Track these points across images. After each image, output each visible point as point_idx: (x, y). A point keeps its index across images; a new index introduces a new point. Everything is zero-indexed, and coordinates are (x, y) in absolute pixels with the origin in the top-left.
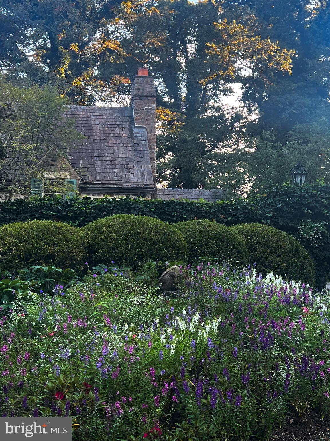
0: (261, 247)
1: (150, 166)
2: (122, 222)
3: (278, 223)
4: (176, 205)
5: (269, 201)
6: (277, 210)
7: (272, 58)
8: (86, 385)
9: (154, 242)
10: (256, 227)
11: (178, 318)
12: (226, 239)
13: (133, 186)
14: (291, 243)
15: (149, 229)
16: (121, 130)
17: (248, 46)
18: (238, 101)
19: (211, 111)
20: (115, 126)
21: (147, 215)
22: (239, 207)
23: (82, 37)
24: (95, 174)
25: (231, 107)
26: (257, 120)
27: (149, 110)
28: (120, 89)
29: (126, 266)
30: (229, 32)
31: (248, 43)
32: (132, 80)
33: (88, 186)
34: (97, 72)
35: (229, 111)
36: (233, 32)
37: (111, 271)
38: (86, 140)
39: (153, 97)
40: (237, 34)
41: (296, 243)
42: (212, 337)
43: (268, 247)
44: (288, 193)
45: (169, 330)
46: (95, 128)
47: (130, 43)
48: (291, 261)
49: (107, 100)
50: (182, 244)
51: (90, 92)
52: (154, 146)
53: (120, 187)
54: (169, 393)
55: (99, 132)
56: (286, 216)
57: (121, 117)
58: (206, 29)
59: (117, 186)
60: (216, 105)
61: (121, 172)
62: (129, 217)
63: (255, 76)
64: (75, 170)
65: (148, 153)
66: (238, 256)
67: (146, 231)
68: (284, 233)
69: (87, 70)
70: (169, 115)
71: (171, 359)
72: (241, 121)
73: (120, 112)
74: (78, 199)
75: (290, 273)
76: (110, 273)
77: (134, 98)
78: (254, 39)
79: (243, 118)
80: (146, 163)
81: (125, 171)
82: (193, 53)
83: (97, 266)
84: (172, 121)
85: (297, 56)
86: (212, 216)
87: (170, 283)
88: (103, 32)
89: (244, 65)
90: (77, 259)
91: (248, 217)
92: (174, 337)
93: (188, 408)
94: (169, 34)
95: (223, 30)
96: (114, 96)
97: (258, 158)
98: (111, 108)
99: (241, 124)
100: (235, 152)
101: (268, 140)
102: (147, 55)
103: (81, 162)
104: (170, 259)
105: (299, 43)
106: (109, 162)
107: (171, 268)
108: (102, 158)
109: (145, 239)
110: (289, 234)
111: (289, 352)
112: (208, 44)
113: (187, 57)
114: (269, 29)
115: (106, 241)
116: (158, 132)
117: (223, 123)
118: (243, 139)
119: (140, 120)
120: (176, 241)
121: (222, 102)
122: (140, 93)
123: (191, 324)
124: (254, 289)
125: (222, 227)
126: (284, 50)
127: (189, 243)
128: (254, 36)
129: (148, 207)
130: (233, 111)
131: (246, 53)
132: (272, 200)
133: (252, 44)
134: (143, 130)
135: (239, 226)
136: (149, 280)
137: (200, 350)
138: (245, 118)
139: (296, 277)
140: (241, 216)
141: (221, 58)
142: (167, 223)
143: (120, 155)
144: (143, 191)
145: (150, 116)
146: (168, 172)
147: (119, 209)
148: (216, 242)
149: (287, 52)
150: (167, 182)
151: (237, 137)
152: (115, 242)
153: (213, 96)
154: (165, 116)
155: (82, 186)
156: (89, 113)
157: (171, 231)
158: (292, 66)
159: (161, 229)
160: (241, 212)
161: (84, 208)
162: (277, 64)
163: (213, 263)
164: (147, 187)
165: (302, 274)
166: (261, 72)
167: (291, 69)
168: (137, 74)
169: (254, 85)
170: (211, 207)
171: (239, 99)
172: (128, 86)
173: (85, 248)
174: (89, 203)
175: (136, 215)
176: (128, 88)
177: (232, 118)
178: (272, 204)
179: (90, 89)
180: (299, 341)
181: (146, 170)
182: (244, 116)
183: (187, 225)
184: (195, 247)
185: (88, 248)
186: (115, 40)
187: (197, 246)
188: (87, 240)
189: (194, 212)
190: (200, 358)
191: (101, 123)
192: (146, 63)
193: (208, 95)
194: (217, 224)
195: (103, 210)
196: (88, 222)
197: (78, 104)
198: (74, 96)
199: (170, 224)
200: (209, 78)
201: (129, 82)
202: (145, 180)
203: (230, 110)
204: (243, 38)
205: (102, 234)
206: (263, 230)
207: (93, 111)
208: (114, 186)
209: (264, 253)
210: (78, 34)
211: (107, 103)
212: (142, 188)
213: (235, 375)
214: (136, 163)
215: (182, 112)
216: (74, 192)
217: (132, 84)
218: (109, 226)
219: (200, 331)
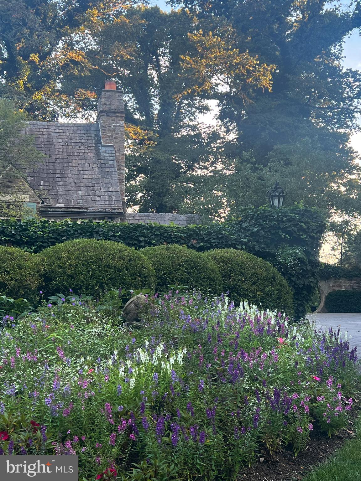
0: (236, 274)
1: (118, 188)
2: (82, 248)
3: (254, 248)
4: (144, 229)
5: (244, 225)
6: (253, 235)
7: (251, 73)
8: (33, 423)
9: (118, 269)
10: (231, 252)
11: (139, 350)
12: (198, 266)
13: (100, 210)
14: (267, 270)
15: (113, 255)
16: (87, 149)
17: (225, 60)
18: (215, 120)
19: (186, 130)
20: (80, 144)
21: (111, 240)
22: (212, 232)
23: (43, 47)
24: (57, 196)
25: (208, 126)
26: (235, 140)
27: (118, 128)
28: (86, 105)
29: (87, 295)
30: (204, 44)
31: (225, 56)
32: (99, 95)
33: (49, 210)
34: (60, 85)
35: (205, 130)
36: (209, 45)
37: (69, 301)
38: (47, 159)
39: (122, 113)
40: (212, 46)
41: (273, 270)
42: (176, 370)
43: (242, 274)
44: (265, 217)
45: (129, 363)
46: (57, 147)
47: (96, 55)
48: (267, 289)
49: (71, 116)
50: (149, 270)
51: (52, 106)
52: (123, 166)
53: (85, 211)
54: (127, 431)
55: (61, 150)
56: (262, 241)
57: (86, 135)
58: (180, 41)
59: (82, 210)
60: (191, 123)
61: (87, 194)
62: (90, 241)
63: (232, 92)
64: (35, 192)
65: (117, 174)
66: (210, 284)
67: (108, 257)
68: (260, 260)
69: (49, 83)
70: (140, 134)
71: (131, 394)
72: (218, 141)
73: (85, 128)
74: (34, 222)
75: (266, 303)
76: (68, 303)
77: (101, 114)
78: (231, 53)
79: (220, 138)
80: (114, 185)
81: (91, 193)
82: (166, 67)
83: (54, 295)
84: (143, 140)
85: (278, 71)
86: (183, 242)
87: (134, 313)
88: (66, 42)
89: (221, 80)
90: (31, 288)
91: (222, 242)
92: (133, 370)
93: (147, 447)
94: (139, 46)
95: (198, 42)
96: (79, 112)
97: (237, 181)
98: (76, 125)
99: (218, 145)
100: (212, 174)
101: (248, 161)
102: (115, 67)
103: (42, 184)
104: (136, 287)
105: (280, 57)
106: (73, 184)
107: (135, 297)
108: (65, 180)
109: (107, 266)
110: (265, 260)
111: (260, 385)
112: (182, 57)
113: (158, 71)
114: (247, 42)
115: (64, 268)
116: (128, 152)
117: (198, 142)
118: (220, 160)
119: (108, 138)
120: (142, 267)
121: (197, 120)
122: (107, 109)
123: (154, 356)
124: (225, 319)
125: (194, 252)
126: (264, 65)
127: (158, 270)
128: (232, 50)
129: (112, 231)
130: (209, 130)
131: (223, 68)
132: (248, 224)
133: (229, 58)
134: (111, 149)
135: (212, 252)
136: (111, 309)
137: (163, 384)
138: (222, 138)
139: (272, 306)
140: (214, 241)
141: (197, 72)
142: (133, 248)
143: (85, 177)
144: (111, 215)
145: (118, 134)
146: (140, 195)
147: (81, 234)
148: (186, 268)
149: (266, 67)
150: (139, 206)
151: (213, 158)
152: (75, 269)
153: (188, 113)
154: (136, 134)
155: (43, 209)
156: (51, 130)
157: (137, 257)
158: (272, 83)
159: (126, 254)
160: (214, 237)
161: (41, 233)
162: (256, 80)
163: (182, 291)
164: (115, 211)
165: (279, 303)
166: (239, 88)
167: (271, 85)
168: (104, 88)
169: (231, 102)
170: (182, 232)
171: (216, 117)
172: (94, 101)
173: (40, 276)
174: (47, 227)
175: (98, 240)
176: (95, 103)
177: (209, 138)
178: (247, 229)
179: (52, 103)
180: (272, 373)
181: (114, 193)
182: (222, 136)
183: (155, 251)
184: (164, 274)
185: (44, 276)
186: (79, 51)
187: (166, 273)
188: (42, 267)
189: (164, 237)
190: (163, 393)
191: (64, 141)
192: (114, 77)
193: (182, 112)
194: (188, 249)
195: (62, 234)
196: (44, 247)
197: (39, 120)
198: (34, 111)
199: (136, 249)
200: (184, 94)
201: (96, 96)
202: (113, 203)
203: (207, 129)
204: (220, 52)
205: (60, 260)
206: (238, 256)
207: (55, 128)
208: (78, 210)
209: (239, 280)
210: (39, 44)
211: (72, 119)
212: (110, 212)
213: (200, 410)
214: (103, 184)
215: (154, 131)
216: (34, 216)
217: (98, 98)
218: (68, 252)
219: (163, 363)
